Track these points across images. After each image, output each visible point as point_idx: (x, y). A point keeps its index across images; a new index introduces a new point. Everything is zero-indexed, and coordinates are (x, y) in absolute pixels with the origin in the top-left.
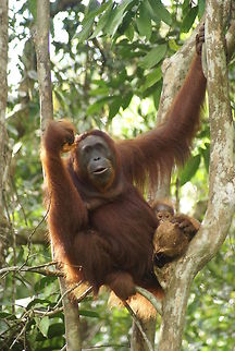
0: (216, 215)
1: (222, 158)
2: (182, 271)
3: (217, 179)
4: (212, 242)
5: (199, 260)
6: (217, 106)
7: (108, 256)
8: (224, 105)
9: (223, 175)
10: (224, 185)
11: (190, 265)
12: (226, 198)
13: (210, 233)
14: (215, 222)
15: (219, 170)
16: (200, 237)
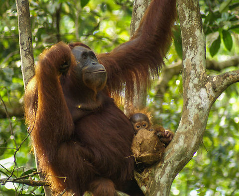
0: (191, 119)
1: (194, 65)
2: (161, 175)
3: (191, 85)
4: (189, 146)
5: (177, 163)
6: (187, 15)
7: (90, 165)
8: (194, 14)
9: (196, 81)
10: (198, 90)
11: (168, 169)
12: (200, 104)
13: (186, 137)
14: (191, 127)
15: (192, 76)
16: (177, 141)
